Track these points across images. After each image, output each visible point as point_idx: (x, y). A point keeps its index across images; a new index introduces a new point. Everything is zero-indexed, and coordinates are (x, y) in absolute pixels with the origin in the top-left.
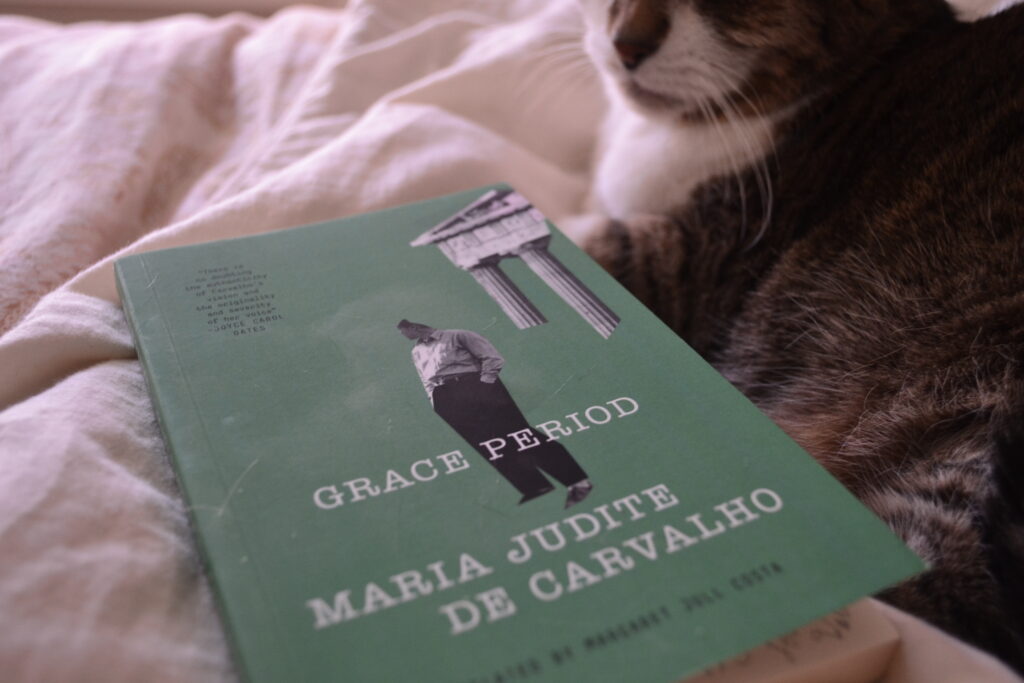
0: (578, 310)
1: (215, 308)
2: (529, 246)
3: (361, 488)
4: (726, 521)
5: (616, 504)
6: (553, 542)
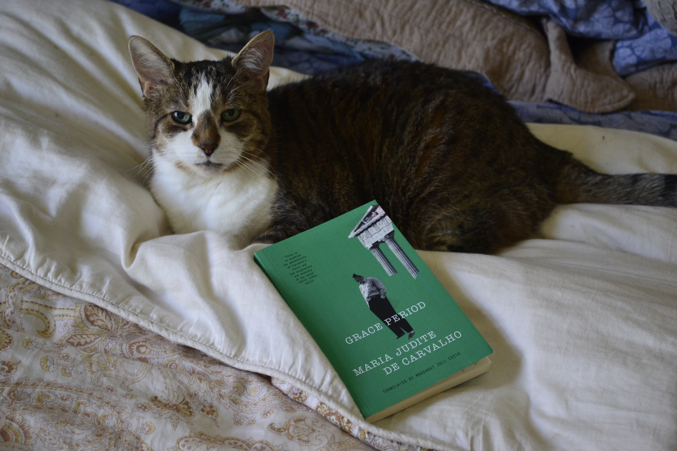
0: (406, 267)
1: (296, 274)
2: (388, 236)
3: (357, 337)
4: (448, 341)
5: (421, 338)
6: (406, 349)
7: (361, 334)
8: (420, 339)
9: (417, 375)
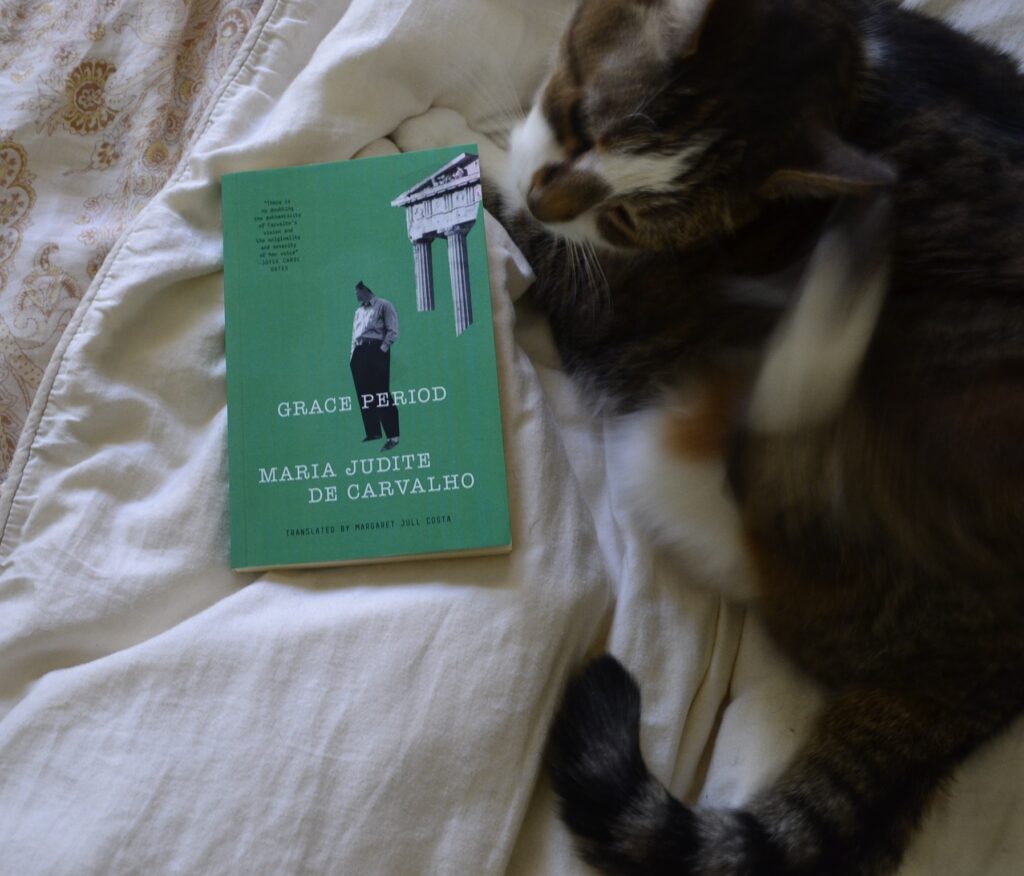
2: (458, 228)
3: (300, 407)
4: (443, 486)
5: (403, 457)
6: (367, 469)
7: (309, 406)
8: (399, 460)
9: (357, 526)
